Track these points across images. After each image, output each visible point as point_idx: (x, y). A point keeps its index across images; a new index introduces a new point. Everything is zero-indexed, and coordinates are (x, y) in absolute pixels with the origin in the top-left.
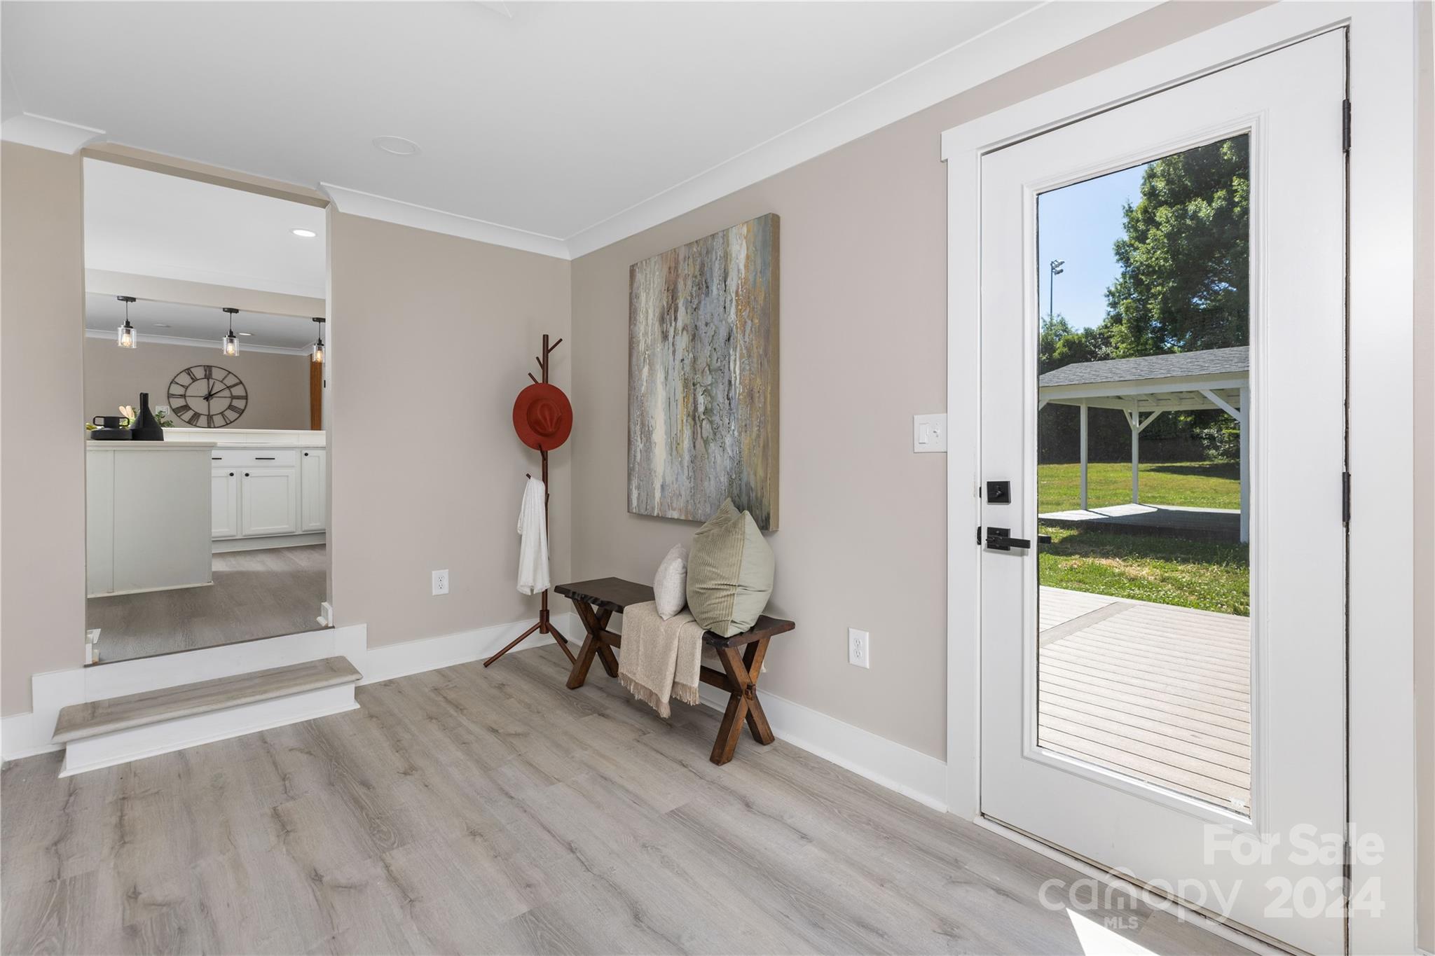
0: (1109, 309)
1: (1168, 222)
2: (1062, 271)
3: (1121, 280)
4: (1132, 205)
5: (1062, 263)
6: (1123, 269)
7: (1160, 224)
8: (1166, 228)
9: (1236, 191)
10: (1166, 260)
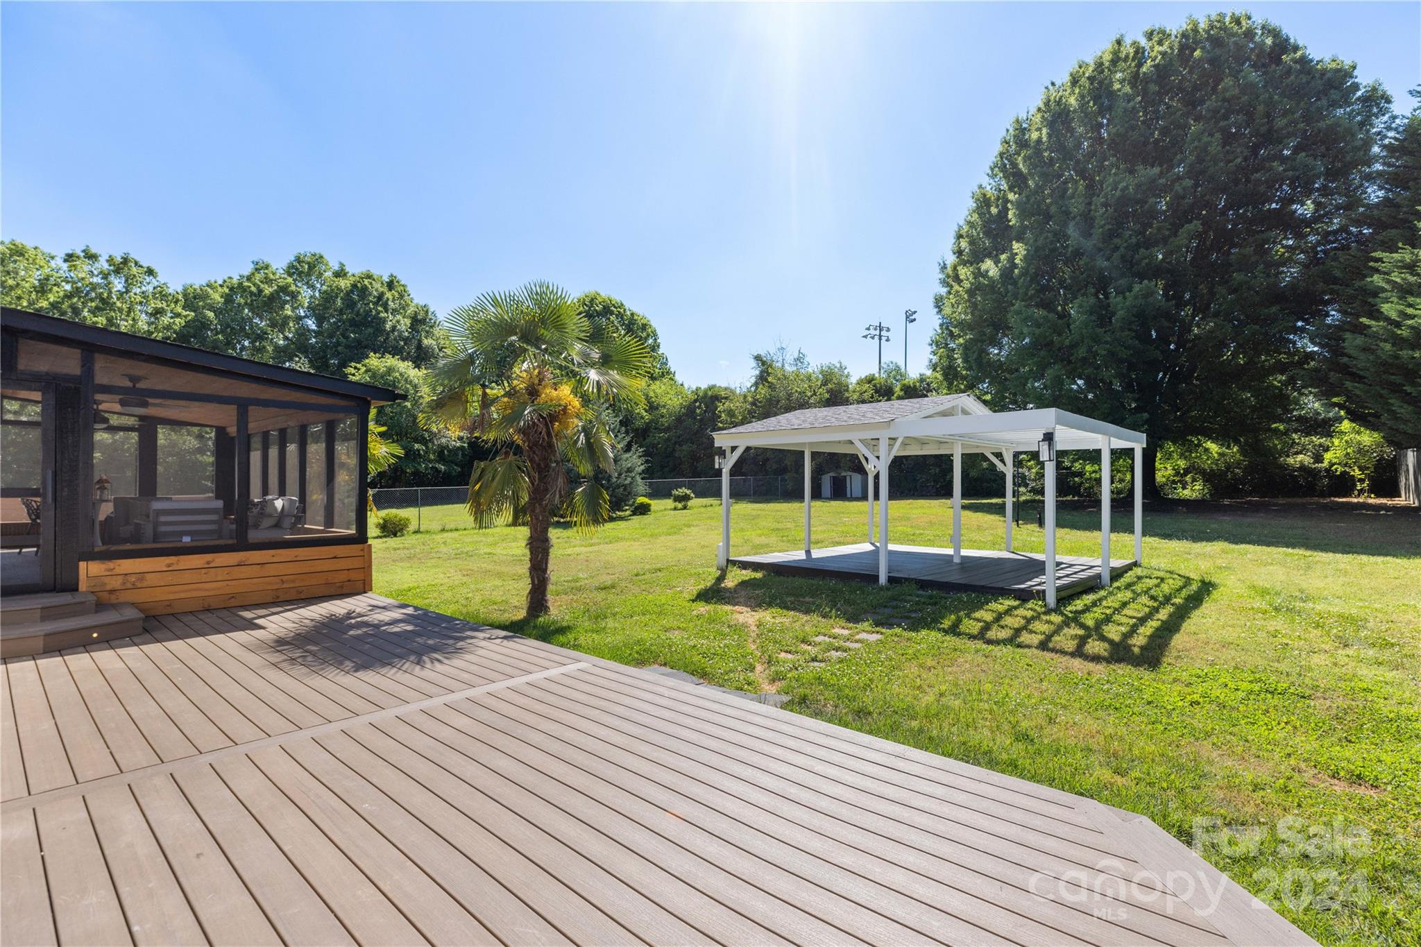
0: (931, 357)
1: (968, 279)
2: (915, 320)
3: (940, 331)
4: (946, 262)
5: (915, 312)
6: (940, 321)
7: (962, 281)
8: (967, 285)
9: (1016, 254)
10: (966, 314)
